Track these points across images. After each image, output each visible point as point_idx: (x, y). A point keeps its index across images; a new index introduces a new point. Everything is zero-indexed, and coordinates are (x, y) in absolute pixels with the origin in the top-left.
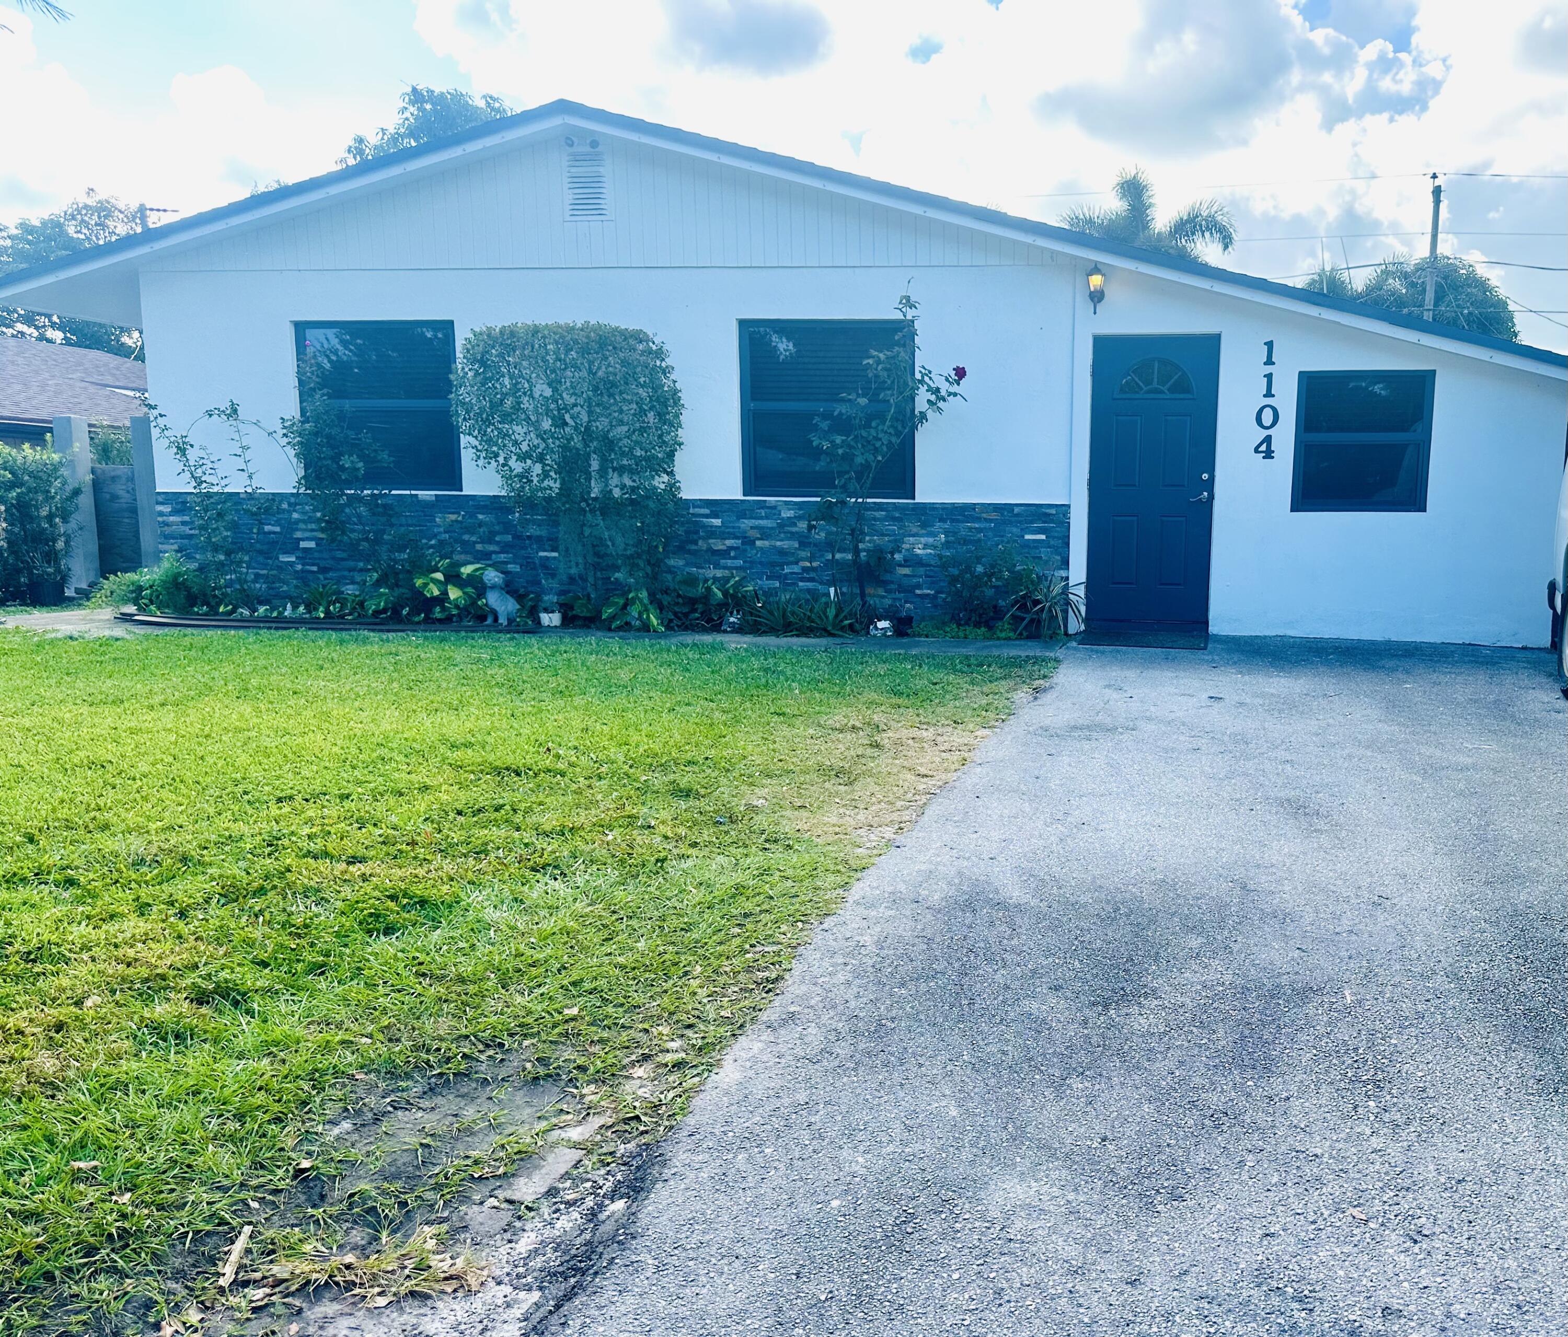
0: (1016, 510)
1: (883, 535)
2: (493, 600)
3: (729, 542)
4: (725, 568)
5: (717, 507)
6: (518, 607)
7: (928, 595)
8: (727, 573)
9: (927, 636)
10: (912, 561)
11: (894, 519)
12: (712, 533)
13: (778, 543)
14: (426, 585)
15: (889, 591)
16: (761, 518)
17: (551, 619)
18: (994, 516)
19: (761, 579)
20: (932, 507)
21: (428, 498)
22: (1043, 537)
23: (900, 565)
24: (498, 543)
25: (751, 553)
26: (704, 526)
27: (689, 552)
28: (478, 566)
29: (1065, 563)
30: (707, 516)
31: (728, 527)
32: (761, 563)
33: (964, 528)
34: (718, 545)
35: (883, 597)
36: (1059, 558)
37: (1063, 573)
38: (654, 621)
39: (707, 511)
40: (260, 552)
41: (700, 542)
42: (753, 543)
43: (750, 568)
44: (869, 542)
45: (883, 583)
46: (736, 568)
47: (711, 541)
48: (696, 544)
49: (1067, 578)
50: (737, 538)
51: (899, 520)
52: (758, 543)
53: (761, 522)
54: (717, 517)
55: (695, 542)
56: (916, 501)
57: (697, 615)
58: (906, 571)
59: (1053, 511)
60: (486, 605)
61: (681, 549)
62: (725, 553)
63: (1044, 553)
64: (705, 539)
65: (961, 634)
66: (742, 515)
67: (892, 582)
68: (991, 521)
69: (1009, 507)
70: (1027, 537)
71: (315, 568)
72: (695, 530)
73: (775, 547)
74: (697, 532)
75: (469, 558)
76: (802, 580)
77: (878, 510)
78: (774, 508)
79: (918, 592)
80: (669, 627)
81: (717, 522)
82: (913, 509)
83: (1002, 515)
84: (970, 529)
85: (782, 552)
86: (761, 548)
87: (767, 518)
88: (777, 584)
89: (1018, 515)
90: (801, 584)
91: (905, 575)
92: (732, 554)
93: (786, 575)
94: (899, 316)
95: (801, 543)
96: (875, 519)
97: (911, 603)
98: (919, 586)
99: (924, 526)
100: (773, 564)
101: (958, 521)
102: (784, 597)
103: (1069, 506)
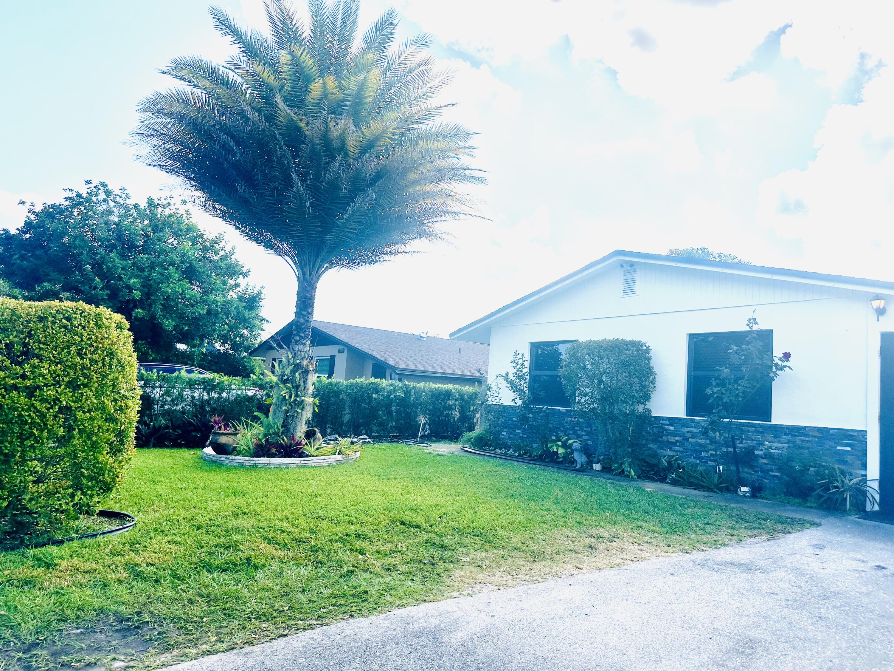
0: (831, 432)
1: (753, 440)
2: (576, 455)
3: (677, 439)
4: (675, 451)
5: (672, 421)
6: (587, 460)
7: (777, 476)
8: (675, 453)
9: (766, 499)
10: (768, 456)
11: (759, 432)
12: (669, 433)
13: (700, 441)
14: (552, 446)
15: (755, 471)
16: (692, 427)
17: (597, 467)
18: (817, 434)
19: (690, 458)
20: (781, 427)
21: (563, 411)
22: (849, 449)
23: (762, 458)
24: (585, 431)
25: (686, 444)
26: (666, 430)
27: (659, 442)
28: (575, 440)
29: (864, 466)
30: (668, 425)
31: (677, 431)
32: (690, 450)
33: (798, 440)
34: (672, 439)
35: (753, 474)
36: (860, 462)
37: (863, 472)
38: (633, 473)
39: (668, 423)
40: (511, 428)
41: (664, 438)
42: (687, 439)
43: (686, 452)
44: (745, 443)
45: (752, 467)
46: (679, 451)
47: (669, 437)
48: (662, 438)
49: (866, 475)
50: (681, 436)
51: (762, 433)
52: (690, 440)
53: (692, 429)
54: (672, 426)
55: (662, 437)
56: (772, 423)
57: (652, 472)
58: (765, 461)
59: (856, 434)
60: (573, 457)
61: (654, 441)
62: (675, 444)
63: (849, 458)
64: (666, 436)
65: (786, 501)
66: (683, 425)
67: (757, 467)
68: (816, 437)
69: (828, 430)
70: (839, 448)
71: (526, 436)
72: (662, 431)
73: (698, 442)
74: (663, 432)
75: (575, 437)
76: (710, 460)
77: (750, 427)
78: (698, 423)
79: (771, 473)
80: (639, 477)
81: (672, 428)
82: (770, 427)
83: (822, 434)
84: (803, 440)
85: (701, 445)
86: (691, 443)
87: (695, 427)
88: (698, 462)
89: (832, 435)
90: (709, 462)
91: (764, 463)
92: (678, 444)
93: (703, 457)
94: (748, 329)
95: (710, 441)
96: (749, 432)
97: (768, 479)
98: (772, 471)
99: (775, 437)
100: (696, 451)
101: (795, 436)
102: (700, 468)
103: (866, 431)
